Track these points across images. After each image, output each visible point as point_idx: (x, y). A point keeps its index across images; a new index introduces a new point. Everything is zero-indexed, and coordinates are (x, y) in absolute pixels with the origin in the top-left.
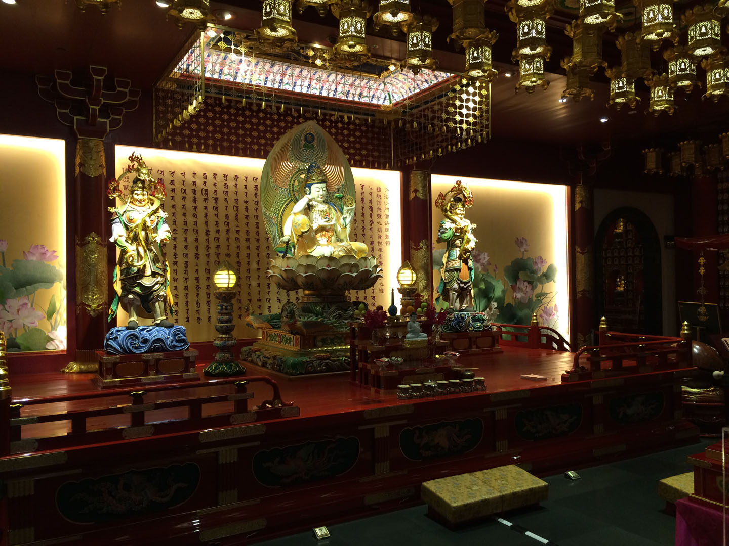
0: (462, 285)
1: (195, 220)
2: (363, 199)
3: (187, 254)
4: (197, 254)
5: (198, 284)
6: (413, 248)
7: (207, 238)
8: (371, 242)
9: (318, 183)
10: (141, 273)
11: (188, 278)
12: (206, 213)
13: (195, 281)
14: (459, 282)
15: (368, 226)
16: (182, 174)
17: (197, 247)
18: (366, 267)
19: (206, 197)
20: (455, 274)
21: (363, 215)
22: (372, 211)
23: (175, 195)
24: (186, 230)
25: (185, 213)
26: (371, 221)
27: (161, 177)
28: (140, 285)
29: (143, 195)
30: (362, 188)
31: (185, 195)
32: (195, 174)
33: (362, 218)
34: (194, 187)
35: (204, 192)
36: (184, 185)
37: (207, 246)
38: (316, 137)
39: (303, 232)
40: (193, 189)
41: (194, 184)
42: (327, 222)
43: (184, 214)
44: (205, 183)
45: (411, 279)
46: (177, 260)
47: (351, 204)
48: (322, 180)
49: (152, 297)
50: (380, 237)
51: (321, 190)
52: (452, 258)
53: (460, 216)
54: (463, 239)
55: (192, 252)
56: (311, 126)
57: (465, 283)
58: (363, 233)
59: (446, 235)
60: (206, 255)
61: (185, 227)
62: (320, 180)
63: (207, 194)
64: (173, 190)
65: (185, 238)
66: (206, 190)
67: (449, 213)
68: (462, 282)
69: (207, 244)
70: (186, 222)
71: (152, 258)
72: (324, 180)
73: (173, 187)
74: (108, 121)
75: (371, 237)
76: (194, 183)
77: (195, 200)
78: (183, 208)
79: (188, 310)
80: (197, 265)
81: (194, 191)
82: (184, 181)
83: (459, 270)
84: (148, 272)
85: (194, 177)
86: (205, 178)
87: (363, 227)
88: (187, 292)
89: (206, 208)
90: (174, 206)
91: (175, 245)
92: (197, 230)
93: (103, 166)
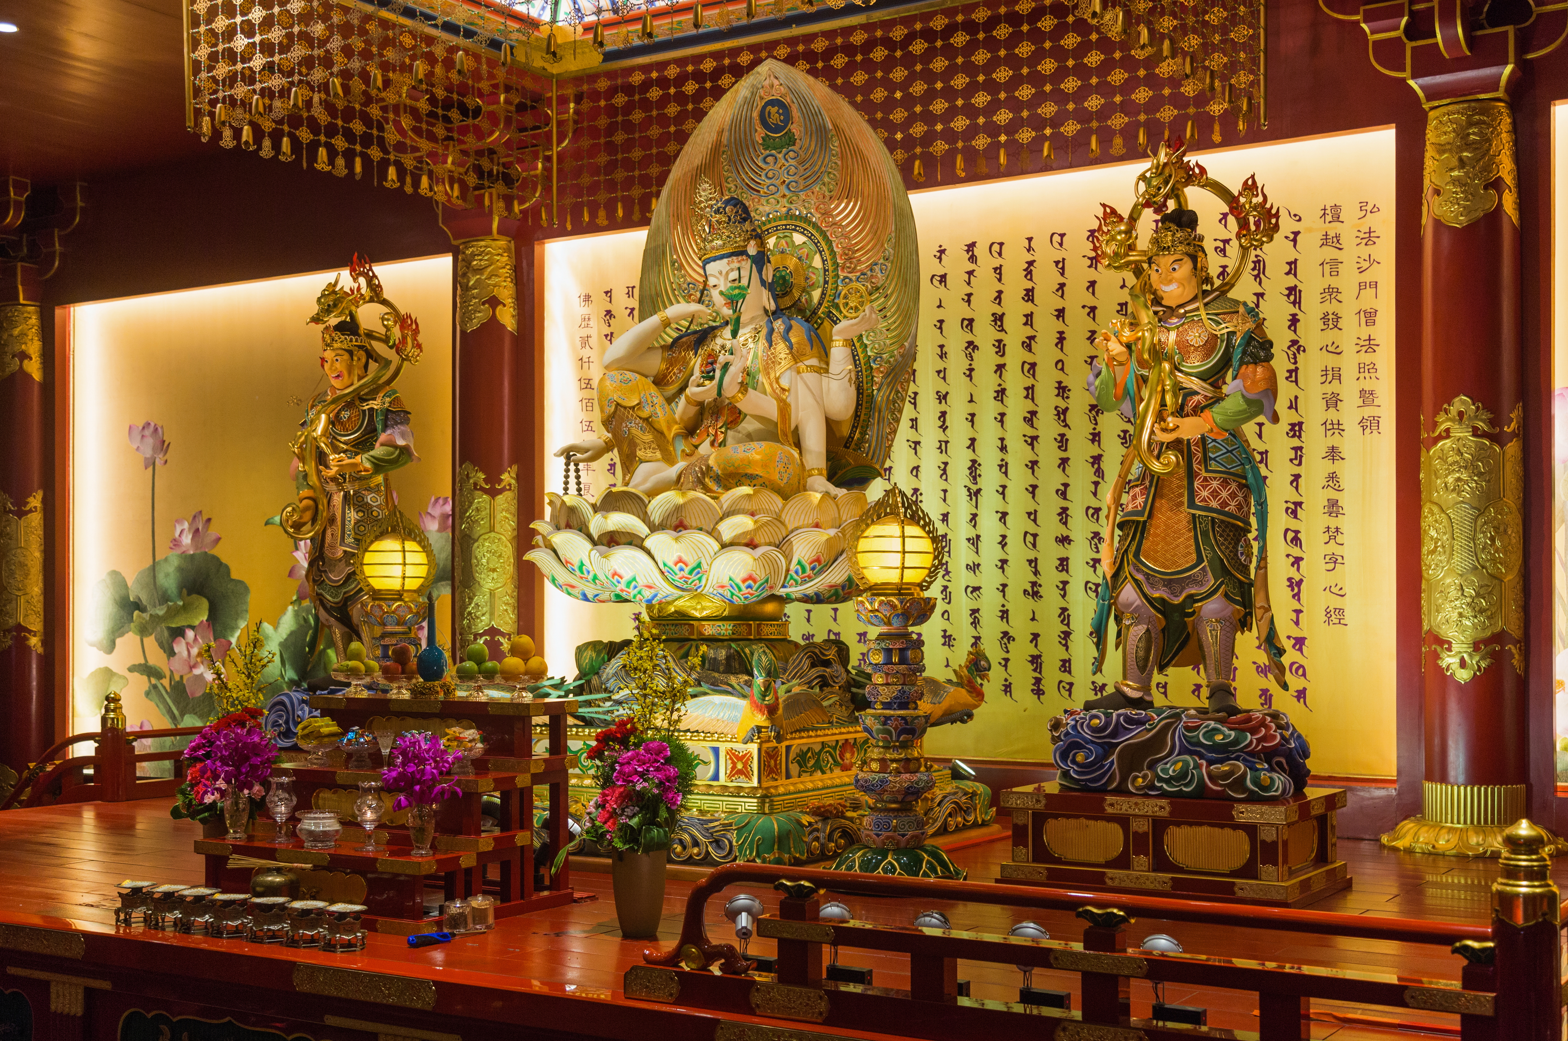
8: (1293, 425)
9: (713, 260)
20: (1129, 543)
22: (1297, 303)
26: (1295, 343)
38: (795, 113)
42: (699, 384)
47: (857, 309)
48: (716, 250)
50: (1332, 402)
56: (770, 78)
62: (711, 251)
68: (1152, 578)
71: (347, 515)
75: (1293, 406)
84: (339, 554)
93: (494, 302)
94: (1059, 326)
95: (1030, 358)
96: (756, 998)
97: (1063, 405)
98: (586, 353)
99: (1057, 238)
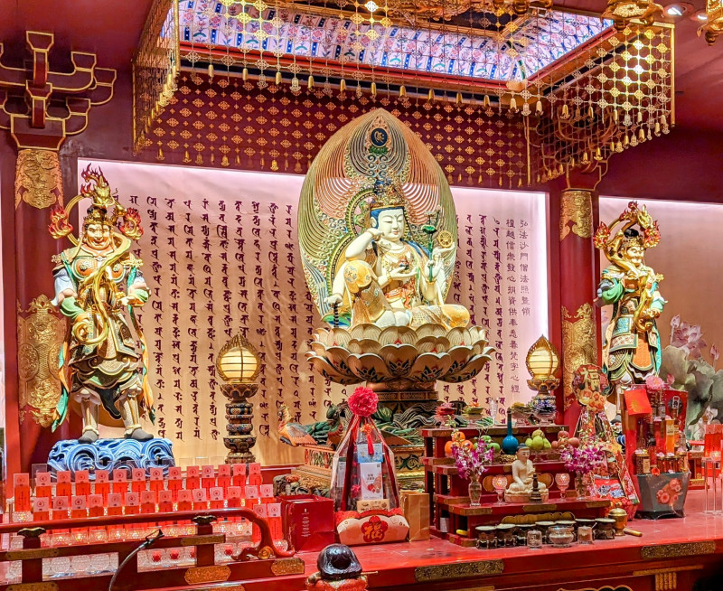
0: (638, 376)
1: (208, 275)
2: (483, 239)
3: (194, 330)
4: (210, 330)
5: (213, 377)
6: (567, 319)
7: (227, 303)
8: (498, 309)
9: (389, 208)
10: (99, 355)
11: (196, 368)
12: (225, 265)
13: (209, 373)
14: (632, 370)
15: (492, 283)
16: (185, 203)
17: (211, 318)
18: (462, 344)
19: (224, 239)
20: (627, 357)
21: (484, 265)
22: (498, 258)
23: (175, 237)
24: (193, 291)
25: (191, 265)
26: (498, 275)
27: (152, 207)
28: (98, 373)
29: (103, 231)
30: (483, 222)
31: (190, 236)
32: (206, 202)
33: (483, 272)
34: (205, 223)
35: (220, 231)
36: (188, 220)
37: (227, 317)
38: (389, 135)
39: (361, 289)
40: (203, 227)
41: (204, 219)
42: (401, 272)
43: (190, 267)
44: (222, 216)
45: (548, 365)
46: (179, 339)
47: (447, 243)
48: (396, 204)
49: (118, 392)
50: (512, 301)
51: (394, 221)
52: (620, 331)
53: (634, 261)
54: (639, 299)
55: (202, 326)
56: (381, 118)
57: (644, 373)
58: (484, 295)
59: (609, 292)
60: (226, 331)
61: (192, 287)
62: (392, 204)
63: (226, 234)
64: (172, 229)
65: (191, 304)
66: (225, 228)
67: (616, 256)
68: (637, 371)
69: (227, 314)
70: (193, 278)
71: (117, 331)
72: (398, 204)
73: (171, 223)
74: (63, 120)
75: (498, 301)
76: (206, 217)
77: (206, 244)
78: (188, 256)
79: (197, 419)
80: (211, 348)
81: (205, 230)
82: (188, 214)
83: (631, 351)
84: (111, 353)
85: (205, 207)
86: (223, 208)
87: (485, 285)
88: (195, 389)
89: (224, 256)
90: (173, 254)
91: (176, 315)
92: (211, 292)
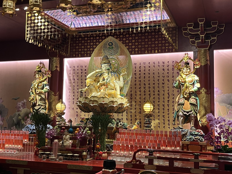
20: (181, 107)
27: (82, 68)
42: (102, 81)
48: (104, 63)
51: (105, 67)
52: (181, 98)
54: (184, 86)
57: (188, 112)
59: (176, 84)
68: (184, 112)
71: (39, 99)
73: (86, 72)
84: (37, 105)
93: (57, 67)
94: (144, 75)
95: (140, 80)
96: (145, 167)
97: (145, 86)
98: (70, 75)
99: (144, 63)
